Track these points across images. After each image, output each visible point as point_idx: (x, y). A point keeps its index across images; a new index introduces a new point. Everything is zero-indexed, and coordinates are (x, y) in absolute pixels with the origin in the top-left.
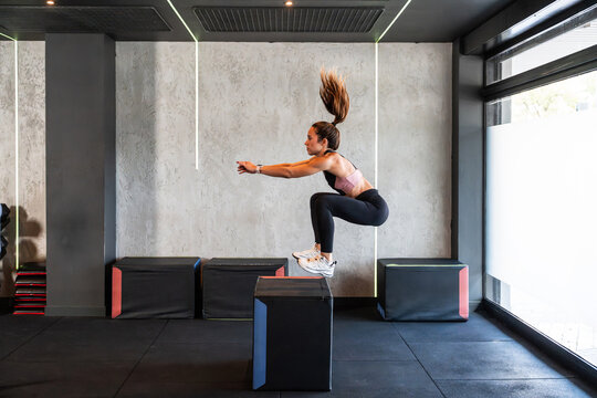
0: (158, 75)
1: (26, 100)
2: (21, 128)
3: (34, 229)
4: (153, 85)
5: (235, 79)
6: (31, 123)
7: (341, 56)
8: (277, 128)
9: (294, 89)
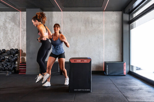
0: (53, 19)
1: (23, 25)
2: (22, 32)
3: (24, 55)
4: (52, 22)
5: (71, 20)
6: (24, 30)
7: (95, 14)
8: (81, 31)
9: (85, 22)
